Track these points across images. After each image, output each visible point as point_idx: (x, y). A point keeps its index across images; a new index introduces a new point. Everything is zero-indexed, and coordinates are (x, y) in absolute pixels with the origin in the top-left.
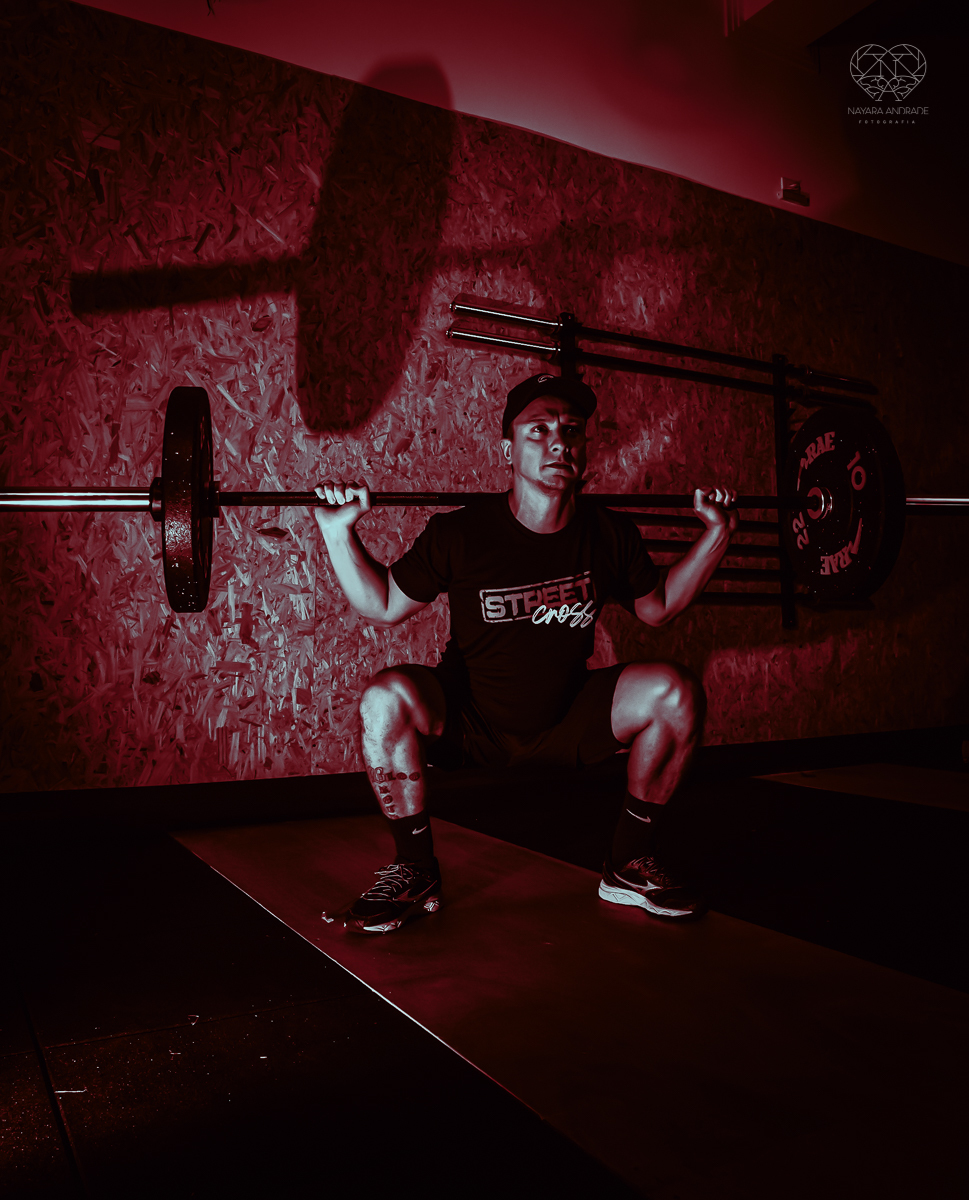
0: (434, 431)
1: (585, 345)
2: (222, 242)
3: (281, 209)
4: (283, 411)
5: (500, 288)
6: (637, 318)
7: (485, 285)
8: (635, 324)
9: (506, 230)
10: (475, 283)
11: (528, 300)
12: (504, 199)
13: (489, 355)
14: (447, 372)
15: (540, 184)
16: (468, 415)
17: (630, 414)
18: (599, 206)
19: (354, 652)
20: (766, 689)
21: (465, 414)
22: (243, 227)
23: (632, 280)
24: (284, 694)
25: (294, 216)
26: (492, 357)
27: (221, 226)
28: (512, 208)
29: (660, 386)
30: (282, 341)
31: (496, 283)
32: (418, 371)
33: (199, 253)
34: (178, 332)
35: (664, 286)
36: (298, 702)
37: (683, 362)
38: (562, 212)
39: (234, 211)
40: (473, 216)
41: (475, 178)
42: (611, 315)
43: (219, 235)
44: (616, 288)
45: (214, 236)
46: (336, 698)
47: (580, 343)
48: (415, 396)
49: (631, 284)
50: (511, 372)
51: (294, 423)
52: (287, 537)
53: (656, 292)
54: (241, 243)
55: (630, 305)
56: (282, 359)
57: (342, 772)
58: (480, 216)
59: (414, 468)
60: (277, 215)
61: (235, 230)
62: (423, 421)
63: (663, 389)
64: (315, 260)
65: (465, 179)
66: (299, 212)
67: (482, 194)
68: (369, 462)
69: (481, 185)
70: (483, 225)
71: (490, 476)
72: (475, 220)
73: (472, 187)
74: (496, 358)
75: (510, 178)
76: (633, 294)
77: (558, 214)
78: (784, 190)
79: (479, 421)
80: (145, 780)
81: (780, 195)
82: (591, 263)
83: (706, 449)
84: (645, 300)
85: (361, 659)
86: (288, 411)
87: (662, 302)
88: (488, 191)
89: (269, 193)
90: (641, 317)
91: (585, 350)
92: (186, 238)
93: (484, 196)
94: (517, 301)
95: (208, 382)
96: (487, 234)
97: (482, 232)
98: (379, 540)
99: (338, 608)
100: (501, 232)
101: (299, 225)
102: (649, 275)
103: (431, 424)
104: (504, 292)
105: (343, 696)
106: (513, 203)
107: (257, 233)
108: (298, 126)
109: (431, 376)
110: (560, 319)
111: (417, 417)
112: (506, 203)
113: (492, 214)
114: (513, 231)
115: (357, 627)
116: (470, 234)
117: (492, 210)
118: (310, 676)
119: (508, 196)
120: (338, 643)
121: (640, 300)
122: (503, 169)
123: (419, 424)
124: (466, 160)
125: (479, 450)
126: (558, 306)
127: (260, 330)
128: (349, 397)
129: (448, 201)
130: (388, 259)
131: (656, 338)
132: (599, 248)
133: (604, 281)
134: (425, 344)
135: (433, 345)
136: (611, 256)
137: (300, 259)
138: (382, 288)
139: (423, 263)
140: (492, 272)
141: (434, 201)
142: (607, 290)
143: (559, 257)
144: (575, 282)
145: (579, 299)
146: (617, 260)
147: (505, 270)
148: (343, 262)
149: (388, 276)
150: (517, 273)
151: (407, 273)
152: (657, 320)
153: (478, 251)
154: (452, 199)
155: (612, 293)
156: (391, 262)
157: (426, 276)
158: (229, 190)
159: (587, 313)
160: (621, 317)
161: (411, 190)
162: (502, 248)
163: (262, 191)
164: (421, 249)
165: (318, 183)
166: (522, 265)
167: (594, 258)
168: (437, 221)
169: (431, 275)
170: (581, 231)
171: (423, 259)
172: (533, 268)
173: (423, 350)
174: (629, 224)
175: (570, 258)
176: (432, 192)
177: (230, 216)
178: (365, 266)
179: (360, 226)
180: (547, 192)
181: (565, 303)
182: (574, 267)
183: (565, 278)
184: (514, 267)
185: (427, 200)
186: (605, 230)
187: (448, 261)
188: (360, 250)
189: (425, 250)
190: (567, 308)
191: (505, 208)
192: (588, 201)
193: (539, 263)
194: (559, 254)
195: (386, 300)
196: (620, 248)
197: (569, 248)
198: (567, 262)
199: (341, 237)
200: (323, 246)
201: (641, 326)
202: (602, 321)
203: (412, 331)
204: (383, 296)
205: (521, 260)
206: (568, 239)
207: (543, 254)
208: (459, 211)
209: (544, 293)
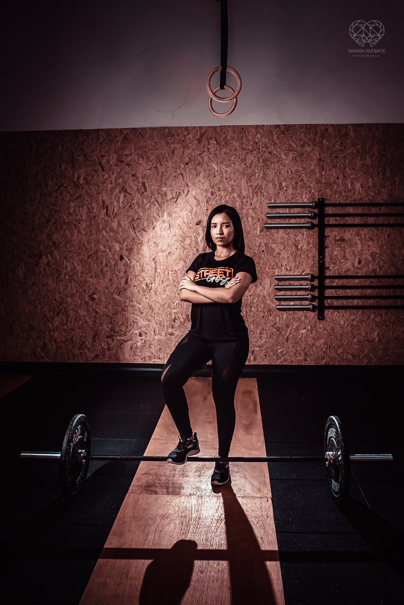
0: (263, 251)
1: (329, 210)
3: (203, 181)
5: (290, 193)
6: (357, 193)
7: (284, 193)
8: (356, 196)
9: (293, 169)
10: (279, 193)
11: (303, 195)
12: (291, 155)
15: (309, 145)
17: (351, 235)
18: (339, 147)
21: (276, 243)
22: (191, 190)
23: (355, 176)
27: (183, 192)
28: (296, 159)
31: (288, 191)
33: (177, 203)
34: (172, 230)
35: (372, 176)
38: (320, 155)
39: (187, 185)
40: (279, 166)
41: (279, 150)
42: (343, 194)
43: (183, 195)
44: (347, 182)
47: (326, 210)
49: (354, 178)
53: (367, 180)
55: (354, 189)
58: (282, 166)
60: (202, 183)
61: (188, 191)
62: (259, 248)
65: (275, 152)
66: (209, 180)
67: (282, 156)
69: (282, 152)
70: (282, 169)
72: (280, 168)
73: (278, 155)
75: (295, 146)
76: (356, 183)
77: (318, 156)
79: (281, 245)
82: (334, 173)
83: (391, 245)
84: (361, 185)
87: (370, 184)
88: (285, 154)
89: (199, 176)
90: (360, 192)
92: (173, 198)
93: (284, 157)
94: (298, 197)
96: (284, 172)
97: (283, 172)
100: (291, 170)
101: (210, 185)
102: (364, 173)
103: (262, 248)
104: (292, 194)
106: (296, 157)
107: (196, 191)
108: (208, 149)
109: (262, 231)
111: (256, 246)
112: (293, 158)
113: (287, 164)
114: (296, 169)
116: (277, 174)
117: (286, 162)
119: (294, 154)
121: (359, 185)
122: (292, 144)
124: (275, 144)
126: (317, 195)
127: (198, 225)
129: (268, 163)
130: (243, 191)
131: (366, 201)
132: (338, 166)
133: (341, 180)
134: (259, 219)
135: (262, 220)
136: (345, 168)
137: (211, 197)
138: (242, 202)
139: (258, 189)
140: (286, 187)
141: (262, 164)
142: (342, 183)
143: (318, 175)
144: (326, 183)
145: (327, 190)
146: (347, 169)
147: (292, 185)
148: (227, 195)
149: (244, 197)
150: (297, 186)
151: (251, 195)
152: (367, 193)
153: (281, 180)
154: (269, 161)
155: (345, 185)
156: (245, 191)
157: (259, 193)
158: (185, 179)
159: (331, 195)
160: (348, 194)
161: (252, 162)
162: (291, 176)
163: (197, 176)
164: (257, 184)
165: (216, 168)
166: (300, 181)
167: (336, 171)
168: (263, 171)
169: (261, 193)
170: (329, 161)
171: (258, 188)
172: (305, 182)
173: (258, 223)
174: (354, 152)
175: (323, 173)
176: (261, 160)
177: (186, 187)
178: (235, 195)
179: (233, 180)
180: (312, 148)
181: (320, 193)
182: (325, 177)
183: (321, 183)
184: (297, 183)
185: (259, 164)
186: (341, 157)
187: (268, 186)
188: (233, 189)
189: (258, 184)
190: (321, 195)
191: (293, 159)
192: (333, 147)
193: (308, 179)
194: (318, 173)
195: (244, 206)
196: (349, 164)
197: (323, 169)
198: (322, 175)
199: (225, 186)
200: (219, 191)
201: (359, 197)
202: (339, 198)
203: (254, 216)
204: (242, 205)
205: (300, 179)
206: (322, 166)
207: (310, 175)
208: (272, 166)
209: (310, 191)
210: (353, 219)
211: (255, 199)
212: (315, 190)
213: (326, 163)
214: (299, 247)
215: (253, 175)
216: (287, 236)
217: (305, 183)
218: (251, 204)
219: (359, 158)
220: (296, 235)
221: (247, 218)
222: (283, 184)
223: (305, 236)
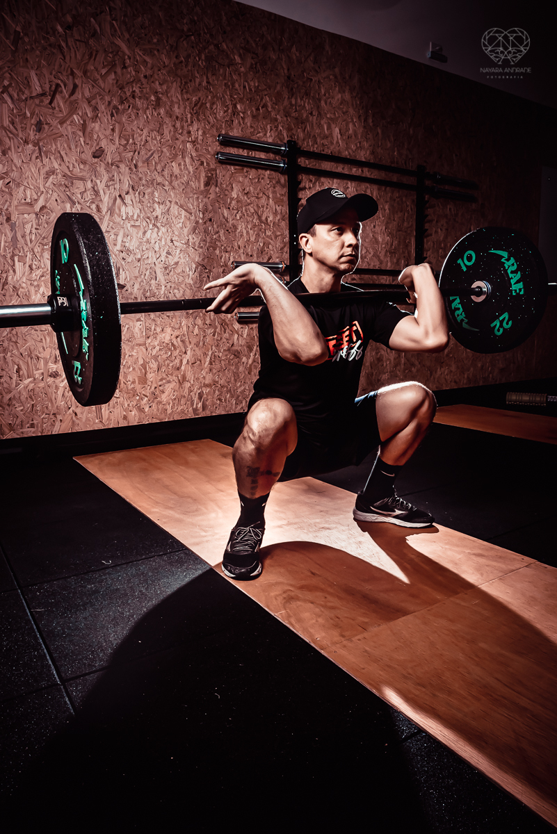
0: (210, 220)
1: (303, 162)
2: (67, 96)
3: (104, 72)
4: (117, 210)
5: (249, 124)
6: (335, 142)
7: (239, 122)
8: (334, 147)
9: (252, 84)
10: (232, 121)
11: (266, 132)
12: (249, 61)
13: (243, 169)
14: (217, 181)
15: (273, 49)
16: (231, 209)
18: (312, 64)
19: (169, 354)
20: (402, 366)
21: (229, 208)
22: (80, 85)
23: (333, 116)
24: (131, 380)
25: (113, 76)
26: (245, 171)
27: (65, 85)
28: (256, 68)
29: (348, 188)
30: (112, 164)
31: (246, 121)
32: (199, 182)
33: (53, 105)
34: (45, 160)
35: (353, 120)
36: (139, 384)
37: (362, 171)
38: (288, 70)
39: (72, 73)
40: (231, 74)
41: (231, 46)
42: (318, 140)
43: (65, 91)
44: (322, 122)
45: (61, 92)
46: (161, 380)
47: (299, 160)
48: (198, 198)
49: (331, 119)
50: (257, 180)
51: (124, 218)
52: (125, 289)
53: (347, 125)
54: (80, 96)
55: (331, 134)
56: (114, 176)
57: (167, 420)
58: (235, 74)
59: (199, 244)
60: (101, 76)
61: (75, 86)
62: (203, 214)
63: (350, 189)
64: (129, 107)
65: (224, 47)
66: (115, 73)
67: (236, 57)
68: (172, 241)
69: (235, 51)
70: (237, 80)
71: (245, 247)
72: (232, 77)
73: (229, 53)
74: (247, 172)
75: (254, 45)
76: (333, 126)
77: (286, 71)
78: (432, 52)
79: (237, 213)
80: (58, 429)
81: (429, 55)
82: (306, 105)
83: (374, 227)
84: (340, 130)
85: (174, 358)
86: (120, 210)
87: (351, 132)
88: (240, 56)
89: (95, 59)
90: (338, 142)
91: (303, 165)
92: (43, 94)
93: (237, 59)
94: (260, 133)
95: (68, 193)
96: (240, 86)
97: (237, 86)
98: (180, 288)
99: (159, 330)
100: (249, 84)
101: (116, 83)
102: (343, 113)
103: (208, 215)
104: (251, 127)
105: (165, 379)
106: (256, 64)
107: (89, 89)
108: (110, 8)
109: (207, 184)
110: (287, 146)
111: (199, 211)
112: (252, 64)
113: (242, 72)
114: (256, 84)
115: (171, 340)
116: (229, 87)
117: (242, 69)
118: (145, 369)
119: (252, 58)
120: (160, 350)
121: (337, 130)
122: (249, 39)
123: (201, 216)
124: (225, 32)
125: (238, 231)
126: (285, 135)
127: (98, 157)
128: (157, 200)
129: (214, 63)
130: (176, 106)
131: (346, 156)
132: (312, 95)
133: (315, 118)
134: (202, 163)
135: (208, 164)
136: (320, 100)
137: (120, 107)
138: (174, 126)
139: (200, 108)
140: (243, 113)
141: (204, 64)
142: (317, 123)
143: (286, 103)
144: (296, 119)
145: (299, 130)
146: (323, 103)
147: (252, 111)
148: (148, 108)
149: (177, 118)
150: (259, 114)
151: (189, 116)
152: (347, 144)
153: (234, 98)
154: (216, 61)
155: (320, 126)
156: (179, 108)
157: (202, 117)
158: (68, 58)
159: (304, 140)
160: (325, 142)
161: (189, 56)
162: (249, 96)
163: (90, 58)
164: (197, 98)
165: (127, 52)
166: (262, 107)
167: (309, 102)
168: (207, 78)
169: (205, 116)
170: (301, 83)
171: (199, 105)
172: (270, 109)
173: (202, 168)
174: (331, 77)
175: (293, 102)
176: (203, 57)
177: (71, 77)
178: (162, 111)
179: (157, 83)
180: (279, 55)
181: (290, 134)
182: (296, 108)
183: (290, 116)
184: (258, 109)
185: (200, 62)
186: (315, 81)
187: (215, 107)
188: (158, 99)
189: (200, 99)
190: (291, 137)
191: (251, 67)
192: (305, 61)
193: (274, 106)
194: (286, 99)
195: (177, 134)
196: (325, 95)
197: (293, 95)
198: (292, 105)
199: (145, 90)
200: (134, 97)
201: (337, 148)
202: (313, 145)
203: (194, 154)
204: (174, 132)
205: (261, 105)
206: (292, 89)
207: (276, 99)
208: (221, 70)
209: (277, 127)
210: (331, 182)
211: (195, 126)
212: (283, 127)
213: (296, 86)
214: (264, 218)
215: (191, 81)
216: (246, 198)
217: (269, 112)
218: (189, 132)
219: (337, 89)
220: (257, 198)
221: (183, 157)
222: (238, 107)
223: (271, 200)
